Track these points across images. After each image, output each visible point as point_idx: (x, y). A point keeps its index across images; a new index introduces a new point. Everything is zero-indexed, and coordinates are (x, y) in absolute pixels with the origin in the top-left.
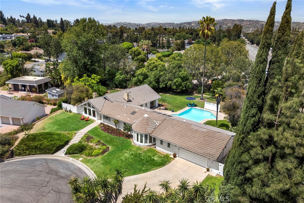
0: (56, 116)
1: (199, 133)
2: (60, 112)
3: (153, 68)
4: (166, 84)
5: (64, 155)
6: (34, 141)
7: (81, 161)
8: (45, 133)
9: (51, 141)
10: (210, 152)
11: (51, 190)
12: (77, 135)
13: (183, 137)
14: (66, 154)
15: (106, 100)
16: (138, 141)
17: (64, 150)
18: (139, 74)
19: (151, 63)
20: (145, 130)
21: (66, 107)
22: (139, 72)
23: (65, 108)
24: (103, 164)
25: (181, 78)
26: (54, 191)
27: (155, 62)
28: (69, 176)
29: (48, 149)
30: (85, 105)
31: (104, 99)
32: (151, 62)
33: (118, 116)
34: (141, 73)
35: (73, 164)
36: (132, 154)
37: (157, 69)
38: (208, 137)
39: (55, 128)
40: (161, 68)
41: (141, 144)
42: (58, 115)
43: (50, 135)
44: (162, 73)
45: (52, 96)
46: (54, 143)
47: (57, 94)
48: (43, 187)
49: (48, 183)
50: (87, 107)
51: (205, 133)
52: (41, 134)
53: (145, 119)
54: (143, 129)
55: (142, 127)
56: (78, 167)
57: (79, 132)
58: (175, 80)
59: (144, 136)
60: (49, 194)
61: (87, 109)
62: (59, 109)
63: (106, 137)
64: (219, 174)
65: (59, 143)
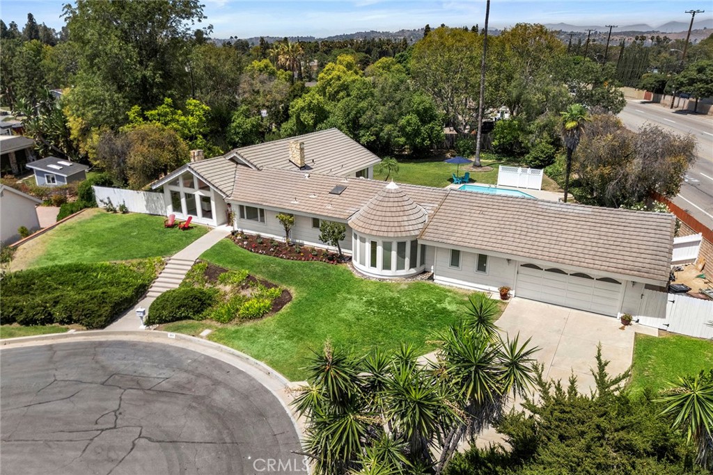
0: (80, 223)
1: (572, 218)
2: (88, 213)
3: (337, 92)
4: (377, 135)
5: (143, 327)
6: (27, 293)
7: (209, 337)
8: (61, 267)
9: (88, 287)
10: (636, 264)
11: (139, 437)
12: (169, 268)
13: (529, 234)
14: (149, 323)
15: (239, 166)
16: (374, 264)
17: (142, 310)
18: (302, 109)
19: (331, 80)
20: (398, 229)
21: (108, 198)
22: (299, 103)
23: (107, 201)
24: (289, 338)
25: (418, 113)
26: (150, 439)
27: (342, 74)
28: (187, 386)
29: (85, 312)
30: (175, 183)
31: (233, 163)
32: (330, 77)
33: (292, 202)
34: (309, 105)
35: (183, 349)
36: (370, 303)
37: (348, 95)
38: (605, 226)
39: (89, 253)
40: (359, 89)
41: (387, 272)
42: (87, 221)
43: (80, 273)
44: (363, 104)
45: (49, 182)
46: (103, 293)
47: (63, 173)
48: (102, 430)
49: (120, 417)
50: (182, 189)
51: (591, 217)
52: (49, 272)
53: (391, 195)
54: (392, 224)
55: (387, 219)
56: (208, 357)
57: (174, 257)
58: (402, 122)
59: (394, 246)
60: (137, 454)
61: (182, 195)
62: (86, 207)
63: (266, 265)
64: (665, 328)
65: (116, 293)
